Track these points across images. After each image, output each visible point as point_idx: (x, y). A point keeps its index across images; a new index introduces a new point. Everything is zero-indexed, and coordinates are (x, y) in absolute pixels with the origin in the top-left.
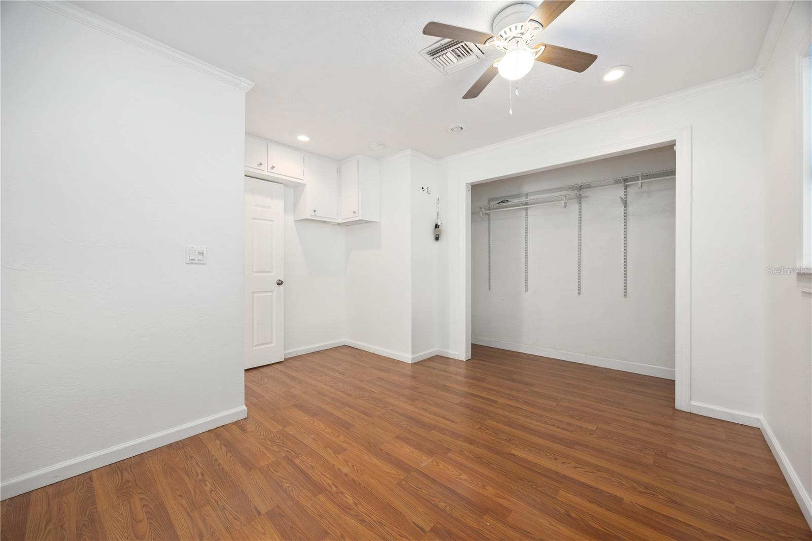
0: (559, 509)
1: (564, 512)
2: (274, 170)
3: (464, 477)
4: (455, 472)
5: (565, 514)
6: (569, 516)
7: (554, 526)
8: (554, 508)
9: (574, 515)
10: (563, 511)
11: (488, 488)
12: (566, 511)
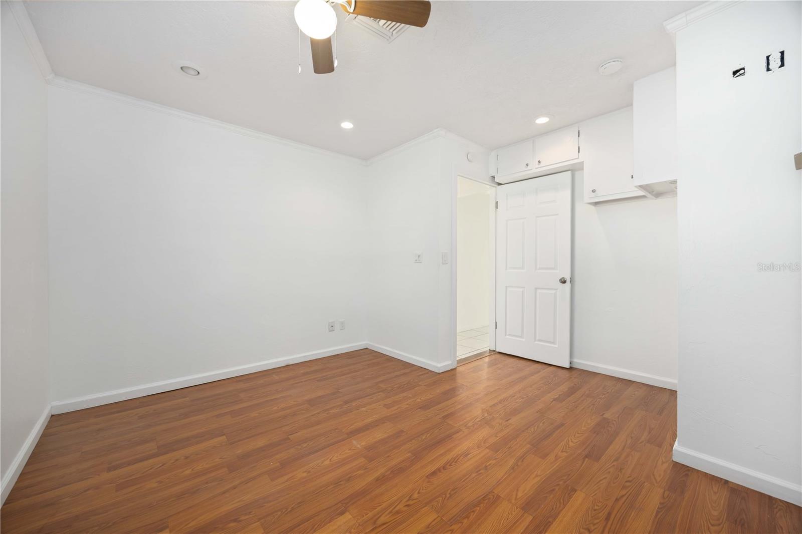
0: (247, 517)
1: (240, 519)
2: (542, 164)
3: (327, 462)
4: (335, 458)
5: (239, 518)
6: (235, 521)
7: (237, 502)
8: (250, 513)
9: (232, 524)
10: (243, 518)
11: (305, 474)
12: (240, 521)
